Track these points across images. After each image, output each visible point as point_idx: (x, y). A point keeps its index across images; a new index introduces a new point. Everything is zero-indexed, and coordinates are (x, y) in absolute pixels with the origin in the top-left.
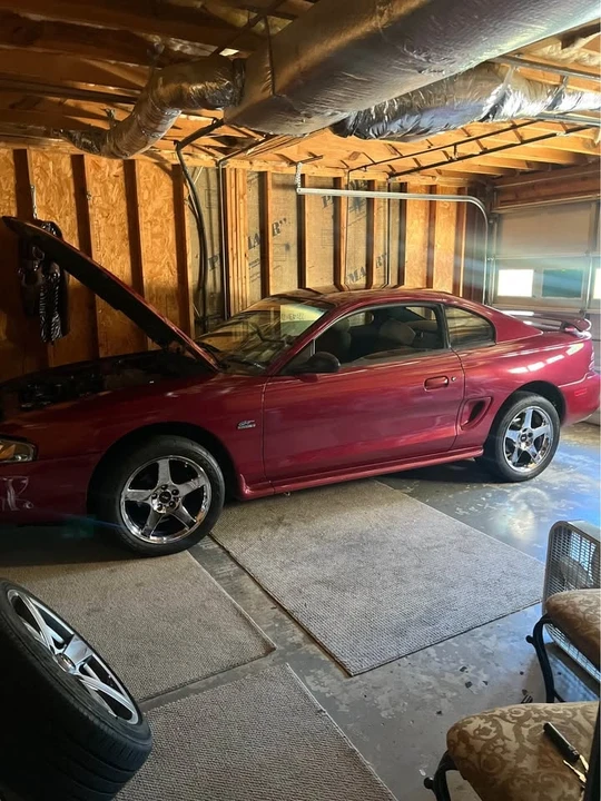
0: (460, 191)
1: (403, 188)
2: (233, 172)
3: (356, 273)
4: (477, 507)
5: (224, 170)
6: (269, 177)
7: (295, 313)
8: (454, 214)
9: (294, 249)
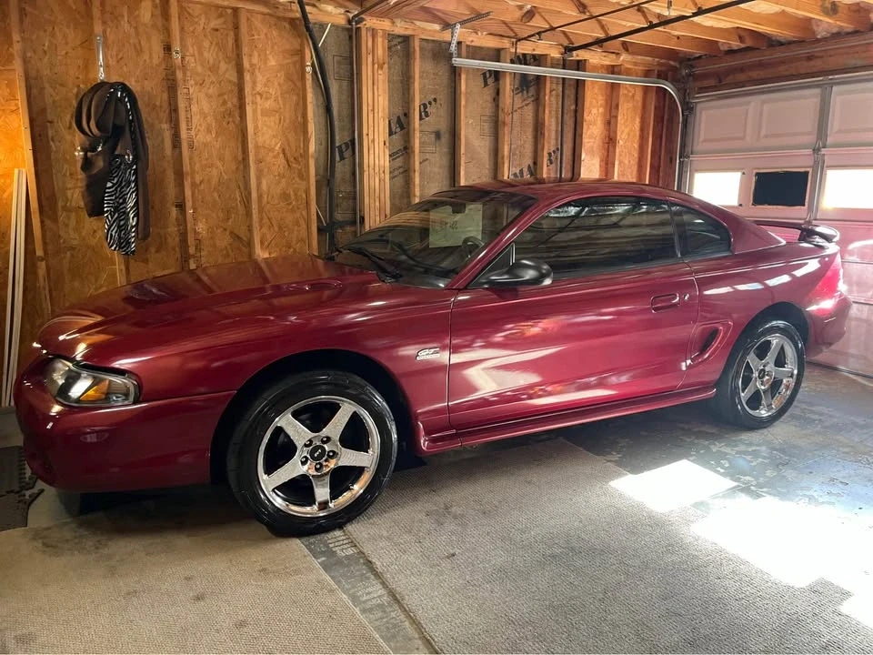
0: (647, 74)
1: (580, 65)
2: (370, 34)
3: (521, 171)
5: (358, 29)
6: (417, 43)
8: (640, 104)
9: (445, 139)
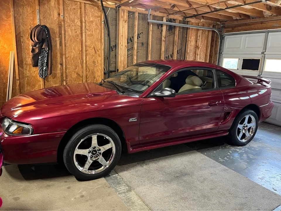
0: (210, 26)
1: (188, 23)
2: (122, 11)
3: (168, 56)
4: (227, 158)
5: (119, 10)
6: (137, 15)
7: (145, 71)
8: (207, 36)
9: (145, 45)
